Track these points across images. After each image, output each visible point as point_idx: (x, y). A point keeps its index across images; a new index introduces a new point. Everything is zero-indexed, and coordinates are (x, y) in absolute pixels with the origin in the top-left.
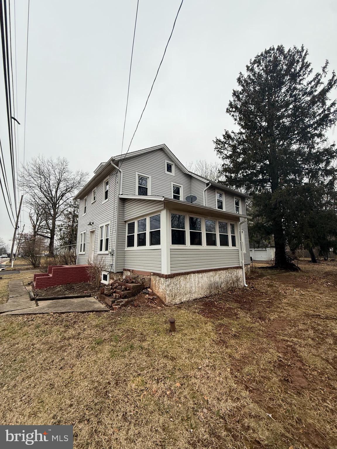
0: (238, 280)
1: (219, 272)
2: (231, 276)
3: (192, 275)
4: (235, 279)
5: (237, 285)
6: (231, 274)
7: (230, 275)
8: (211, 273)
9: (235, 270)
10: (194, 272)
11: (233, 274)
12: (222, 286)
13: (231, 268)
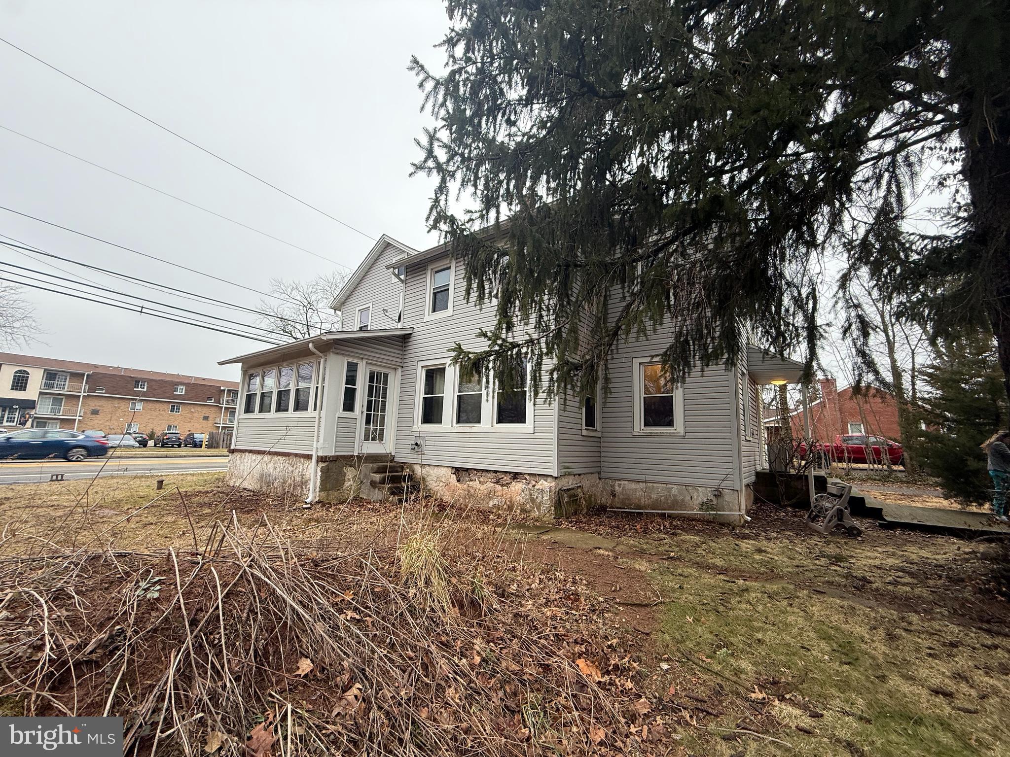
0: (304, 483)
1: (276, 458)
2: (292, 471)
3: (247, 454)
4: (298, 479)
5: (301, 493)
6: (293, 467)
7: (291, 469)
8: (267, 458)
9: (302, 459)
10: (250, 451)
11: (295, 466)
12: (276, 485)
13: (296, 455)
